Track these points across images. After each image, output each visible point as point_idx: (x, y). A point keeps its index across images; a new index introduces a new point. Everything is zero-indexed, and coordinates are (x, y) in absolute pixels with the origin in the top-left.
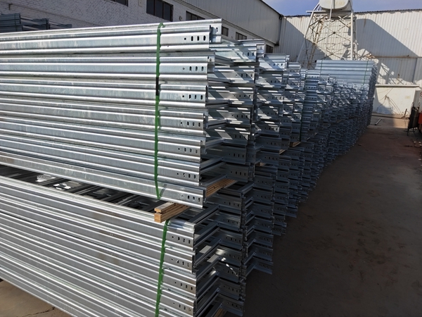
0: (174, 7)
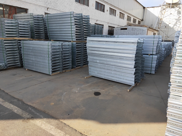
0: (105, 6)
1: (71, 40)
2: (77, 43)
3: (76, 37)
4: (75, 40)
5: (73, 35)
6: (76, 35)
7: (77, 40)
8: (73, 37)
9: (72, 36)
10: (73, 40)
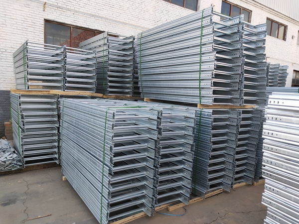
0: (288, 27)
1: (196, 100)
2: (214, 112)
3: (215, 92)
4: (210, 101)
5: (203, 84)
6: (215, 84)
7: (216, 100)
8: (203, 92)
9: (200, 89)
10: (204, 101)
